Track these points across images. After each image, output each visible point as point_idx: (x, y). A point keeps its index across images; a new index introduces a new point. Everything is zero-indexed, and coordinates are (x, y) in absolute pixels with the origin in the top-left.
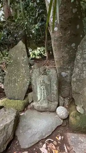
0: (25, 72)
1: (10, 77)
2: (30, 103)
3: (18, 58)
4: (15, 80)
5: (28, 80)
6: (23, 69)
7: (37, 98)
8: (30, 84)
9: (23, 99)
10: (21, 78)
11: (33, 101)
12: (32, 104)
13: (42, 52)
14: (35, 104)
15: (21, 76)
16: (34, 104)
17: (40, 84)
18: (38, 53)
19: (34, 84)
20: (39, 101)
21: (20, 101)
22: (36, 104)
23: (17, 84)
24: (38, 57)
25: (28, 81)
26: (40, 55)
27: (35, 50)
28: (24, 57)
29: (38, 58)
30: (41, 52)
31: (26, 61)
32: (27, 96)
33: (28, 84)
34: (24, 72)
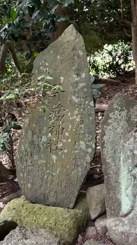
0: (82, 122)
1: (35, 136)
2: (94, 220)
3: (62, 78)
4: (49, 143)
5: (88, 147)
6: (76, 112)
7: (120, 204)
8: (97, 158)
9: (72, 205)
10: (68, 138)
11: (103, 215)
12: (100, 224)
13: (120, 57)
14: (113, 224)
15: (67, 134)
16: (109, 222)
17: (130, 161)
18: (108, 61)
19: (109, 160)
20: (126, 215)
21: (62, 209)
22: (116, 225)
23: (54, 157)
24: (106, 76)
25: (90, 150)
26: (113, 67)
27: (96, 53)
28: (78, 75)
29: (105, 78)
30: (114, 59)
31: (83, 88)
32: (84, 195)
33: (89, 159)
34: (78, 120)
